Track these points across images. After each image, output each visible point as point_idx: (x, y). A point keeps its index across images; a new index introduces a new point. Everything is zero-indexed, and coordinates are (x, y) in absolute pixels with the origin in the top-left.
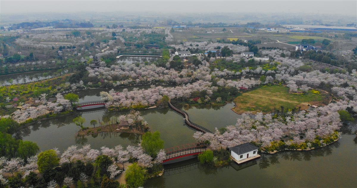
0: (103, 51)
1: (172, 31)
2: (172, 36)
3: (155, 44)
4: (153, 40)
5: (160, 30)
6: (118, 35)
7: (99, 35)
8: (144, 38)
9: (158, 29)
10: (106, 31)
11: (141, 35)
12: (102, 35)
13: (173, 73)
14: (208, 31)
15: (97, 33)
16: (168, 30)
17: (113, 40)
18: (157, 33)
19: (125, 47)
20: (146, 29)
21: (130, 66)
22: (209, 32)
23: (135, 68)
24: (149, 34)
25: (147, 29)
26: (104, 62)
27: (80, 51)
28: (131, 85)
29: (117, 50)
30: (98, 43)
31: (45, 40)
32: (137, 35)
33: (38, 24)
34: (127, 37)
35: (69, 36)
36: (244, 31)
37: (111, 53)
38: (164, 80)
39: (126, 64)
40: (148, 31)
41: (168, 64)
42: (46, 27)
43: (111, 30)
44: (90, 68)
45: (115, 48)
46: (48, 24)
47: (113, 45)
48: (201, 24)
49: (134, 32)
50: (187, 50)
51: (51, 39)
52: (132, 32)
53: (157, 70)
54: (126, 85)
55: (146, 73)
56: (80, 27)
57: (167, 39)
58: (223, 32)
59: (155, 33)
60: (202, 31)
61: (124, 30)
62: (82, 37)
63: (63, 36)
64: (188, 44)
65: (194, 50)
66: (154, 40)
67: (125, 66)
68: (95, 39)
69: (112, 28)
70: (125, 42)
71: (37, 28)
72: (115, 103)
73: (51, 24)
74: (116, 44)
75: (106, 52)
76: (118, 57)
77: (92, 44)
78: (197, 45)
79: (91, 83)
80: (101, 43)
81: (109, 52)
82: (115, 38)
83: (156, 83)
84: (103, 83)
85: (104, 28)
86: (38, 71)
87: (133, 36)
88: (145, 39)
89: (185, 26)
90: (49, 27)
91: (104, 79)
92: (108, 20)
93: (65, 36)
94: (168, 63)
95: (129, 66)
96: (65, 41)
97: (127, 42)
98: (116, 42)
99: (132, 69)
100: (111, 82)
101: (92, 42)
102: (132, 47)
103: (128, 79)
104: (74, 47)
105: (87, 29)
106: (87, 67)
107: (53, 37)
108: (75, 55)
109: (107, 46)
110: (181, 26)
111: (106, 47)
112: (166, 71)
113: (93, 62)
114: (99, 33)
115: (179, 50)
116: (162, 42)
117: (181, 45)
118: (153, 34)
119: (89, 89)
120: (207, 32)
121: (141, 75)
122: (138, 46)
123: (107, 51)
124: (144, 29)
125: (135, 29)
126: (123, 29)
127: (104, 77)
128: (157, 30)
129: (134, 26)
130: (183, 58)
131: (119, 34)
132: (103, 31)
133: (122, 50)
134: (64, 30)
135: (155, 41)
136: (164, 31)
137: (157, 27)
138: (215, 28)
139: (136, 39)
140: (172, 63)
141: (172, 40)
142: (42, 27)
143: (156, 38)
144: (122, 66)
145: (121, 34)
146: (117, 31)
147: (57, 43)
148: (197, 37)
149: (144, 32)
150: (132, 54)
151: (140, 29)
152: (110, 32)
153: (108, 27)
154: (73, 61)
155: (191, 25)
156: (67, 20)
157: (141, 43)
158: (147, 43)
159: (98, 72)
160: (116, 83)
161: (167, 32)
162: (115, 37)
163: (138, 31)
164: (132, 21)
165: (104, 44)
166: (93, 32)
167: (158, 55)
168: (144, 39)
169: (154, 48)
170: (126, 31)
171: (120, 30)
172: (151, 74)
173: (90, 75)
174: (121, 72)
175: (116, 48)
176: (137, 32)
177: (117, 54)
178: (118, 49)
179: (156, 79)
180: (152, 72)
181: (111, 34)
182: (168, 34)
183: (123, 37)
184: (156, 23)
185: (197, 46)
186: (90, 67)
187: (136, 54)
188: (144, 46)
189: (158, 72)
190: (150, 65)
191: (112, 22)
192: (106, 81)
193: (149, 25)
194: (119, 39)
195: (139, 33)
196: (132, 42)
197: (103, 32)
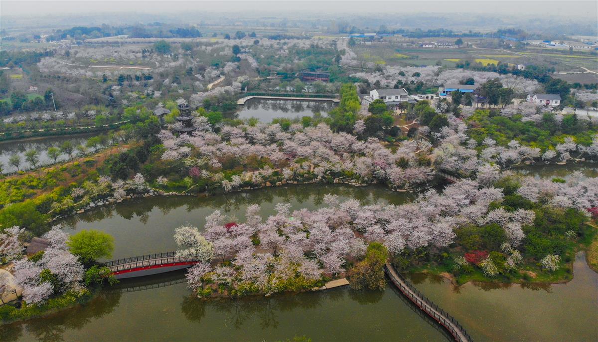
0: (210, 86)
1: (352, 43)
2: (353, 54)
3: (318, 72)
4: (315, 62)
5: (327, 42)
6: (245, 52)
7: (207, 51)
8: (297, 57)
9: (323, 41)
10: (222, 43)
11: (290, 52)
12: (214, 51)
13: (379, 152)
14: (426, 44)
15: (203, 47)
16: (343, 41)
17: (234, 61)
18: (322, 48)
19: (258, 78)
20: (300, 41)
21: (267, 129)
22: (427, 46)
23: (281, 135)
24: (307, 50)
25: (302, 40)
26: (206, 119)
27: (159, 87)
28: (268, 184)
29: (240, 85)
30: (202, 69)
31: (99, 62)
32: (282, 51)
33: (103, 31)
34: (263, 56)
35: (147, 54)
36: (500, 46)
37: (227, 91)
38: (355, 171)
39: (258, 125)
40: (305, 44)
41: (360, 125)
42: (116, 37)
43: (232, 43)
44: (171, 134)
45: (236, 81)
46: (120, 32)
47: (233, 74)
48: (403, 31)
49: (276, 46)
50: (396, 87)
51: (112, 60)
52: (272, 46)
53: (334, 141)
54: (257, 185)
55: (308, 150)
56: (177, 37)
57: (344, 59)
58: (457, 46)
59: (317, 46)
60: (413, 43)
61: (256, 42)
62: (173, 54)
63: (137, 53)
64: (393, 70)
65: (413, 87)
66: (318, 62)
67: (255, 128)
68: (198, 60)
69: (235, 39)
70: (257, 66)
71: (98, 37)
72: (219, 270)
73: (125, 31)
74: (238, 71)
75: (215, 90)
76: (241, 101)
77: (190, 72)
78: (417, 75)
79: (165, 180)
80: (208, 70)
81: (223, 90)
82: (239, 57)
83: (334, 179)
84: (196, 179)
85: (219, 38)
86: (54, 135)
87: (273, 54)
88: (299, 59)
89: (375, 34)
90: (122, 36)
91: (201, 168)
92: (230, 25)
93: (140, 52)
94: (359, 121)
95: (265, 129)
96: (139, 62)
97: (262, 67)
98: (238, 67)
99: (272, 140)
100: (218, 176)
101: (190, 66)
102: (274, 79)
103: (262, 168)
104: (150, 78)
105: (188, 40)
106: (163, 131)
107: (116, 54)
108: (148, 95)
109: (221, 76)
110: (366, 34)
111: (219, 77)
112: (358, 145)
113: (178, 118)
114: (208, 48)
115: (377, 86)
116: (334, 68)
117: (378, 73)
118: (315, 50)
119: (160, 195)
120: (424, 46)
121: (294, 156)
122: (286, 77)
123: (218, 88)
124: (295, 41)
125: (278, 41)
126: (254, 39)
127: (201, 162)
128: (320, 42)
129: (277, 34)
130: (392, 106)
131: (247, 50)
132: (217, 43)
133: (250, 86)
134: (146, 42)
135: (321, 64)
136: (335, 45)
137: (321, 37)
138: (437, 38)
139: (280, 60)
140: (369, 122)
141: (354, 62)
142: (108, 35)
143: (321, 58)
144: (249, 129)
145: (251, 50)
146: (244, 44)
147: (122, 68)
148: (405, 56)
149: (295, 45)
150: (272, 95)
151: (286, 40)
152: (230, 47)
153: (228, 37)
154: (138, 111)
155: (385, 32)
156: (157, 24)
157: (292, 70)
158: (303, 70)
159: (189, 147)
160: (231, 180)
161: (342, 45)
162: (238, 55)
163: (285, 44)
164: (272, 25)
165: (213, 71)
166: (198, 46)
167: (328, 97)
168: (296, 61)
169: (318, 81)
170: (260, 43)
171: (249, 42)
172: (320, 154)
173: (165, 156)
174: (246, 146)
175: (238, 80)
176: (281, 46)
177: (241, 95)
178: (241, 83)
179: (333, 168)
180: (322, 150)
181: (231, 49)
182: (344, 50)
183: (254, 56)
184: (316, 30)
185: (416, 77)
186: (170, 130)
187: (279, 95)
188: (296, 75)
189: (337, 146)
190: (315, 126)
191: (237, 27)
192: (205, 173)
193: (303, 33)
194: (246, 60)
195: (285, 47)
196: (271, 66)
197: (216, 46)
